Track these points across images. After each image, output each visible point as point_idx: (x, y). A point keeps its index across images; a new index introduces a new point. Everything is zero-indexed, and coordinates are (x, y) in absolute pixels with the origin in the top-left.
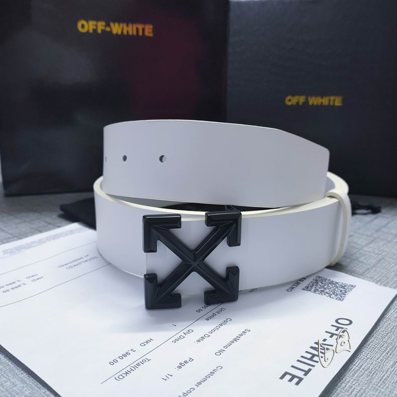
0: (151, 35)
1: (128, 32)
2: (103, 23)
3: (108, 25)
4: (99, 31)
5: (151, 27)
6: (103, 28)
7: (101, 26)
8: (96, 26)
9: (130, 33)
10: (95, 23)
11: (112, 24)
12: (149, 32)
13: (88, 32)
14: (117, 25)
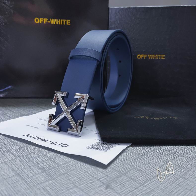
0: (70, 24)
1: (58, 23)
2: (47, 19)
3: (49, 20)
4: (45, 23)
5: (70, 21)
6: (47, 21)
7: (45, 20)
8: (43, 20)
9: (60, 23)
10: (43, 19)
11: (51, 19)
12: (69, 23)
13: (39, 23)
14: (53, 20)
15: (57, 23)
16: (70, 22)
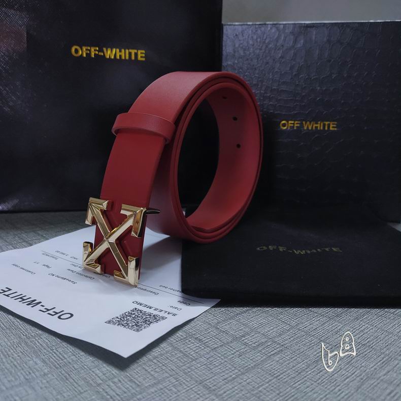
1: (120, 56)
2: (97, 49)
3: (101, 50)
4: (93, 56)
6: (97, 52)
7: (94, 51)
10: (89, 48)
11: (105, 49)
12: (141, 57)
13: (82, 56)
14: (109, 50)
15: (118, 57)
16: (144, 55)
